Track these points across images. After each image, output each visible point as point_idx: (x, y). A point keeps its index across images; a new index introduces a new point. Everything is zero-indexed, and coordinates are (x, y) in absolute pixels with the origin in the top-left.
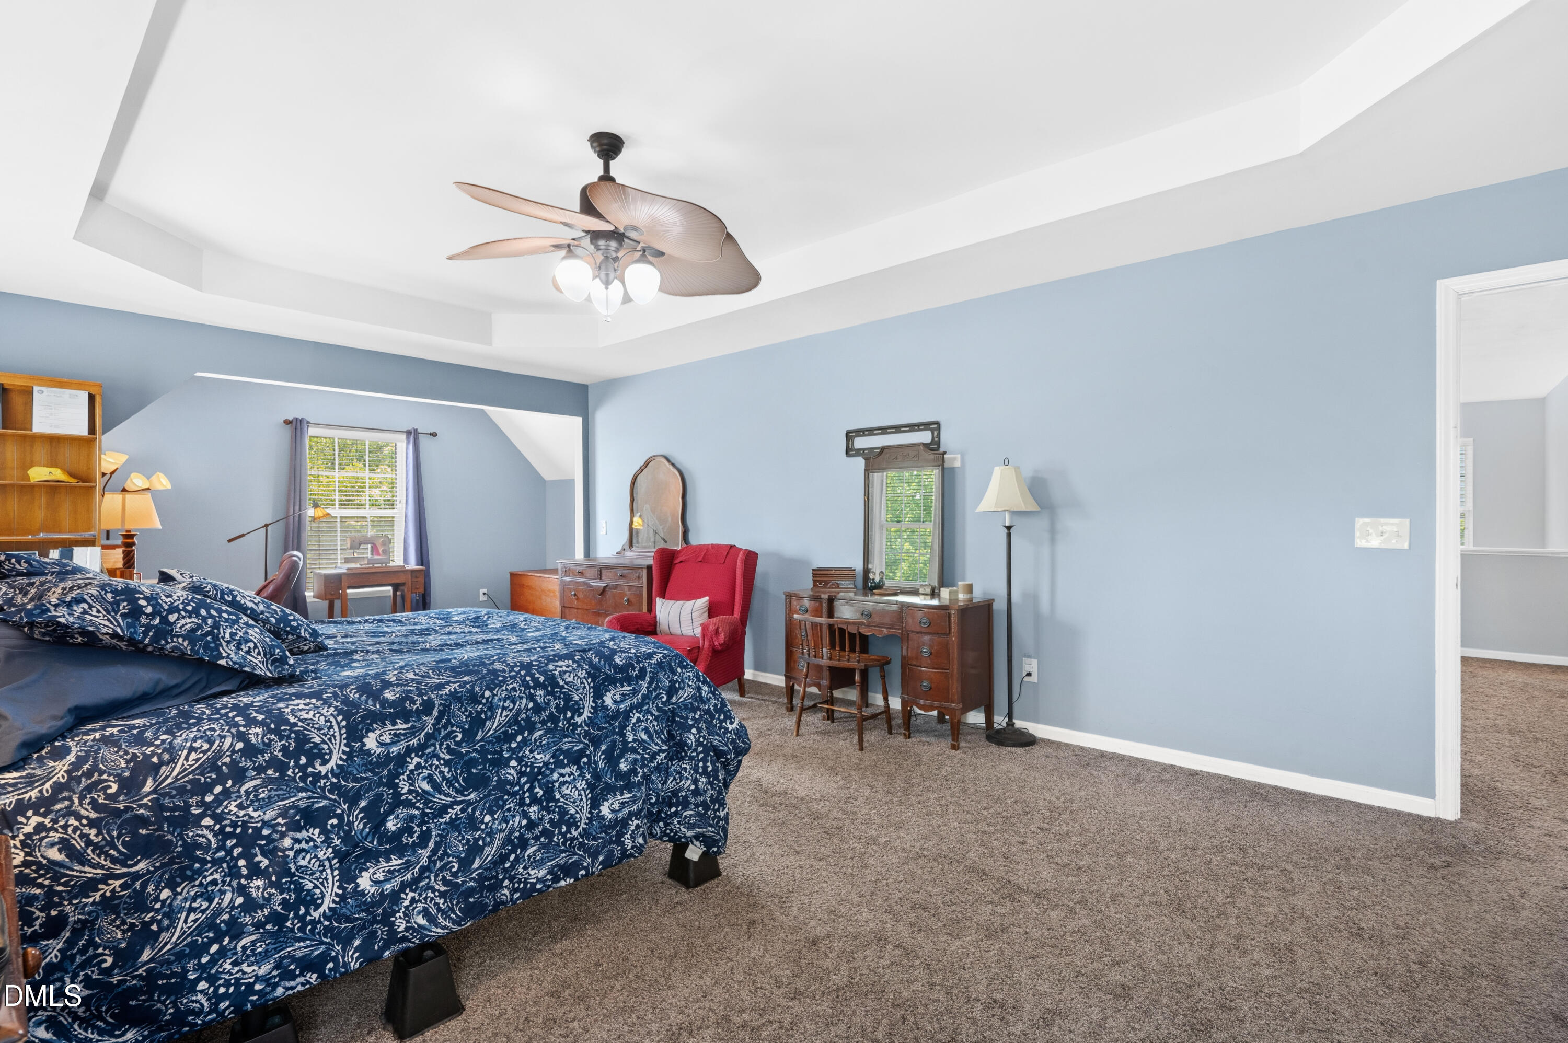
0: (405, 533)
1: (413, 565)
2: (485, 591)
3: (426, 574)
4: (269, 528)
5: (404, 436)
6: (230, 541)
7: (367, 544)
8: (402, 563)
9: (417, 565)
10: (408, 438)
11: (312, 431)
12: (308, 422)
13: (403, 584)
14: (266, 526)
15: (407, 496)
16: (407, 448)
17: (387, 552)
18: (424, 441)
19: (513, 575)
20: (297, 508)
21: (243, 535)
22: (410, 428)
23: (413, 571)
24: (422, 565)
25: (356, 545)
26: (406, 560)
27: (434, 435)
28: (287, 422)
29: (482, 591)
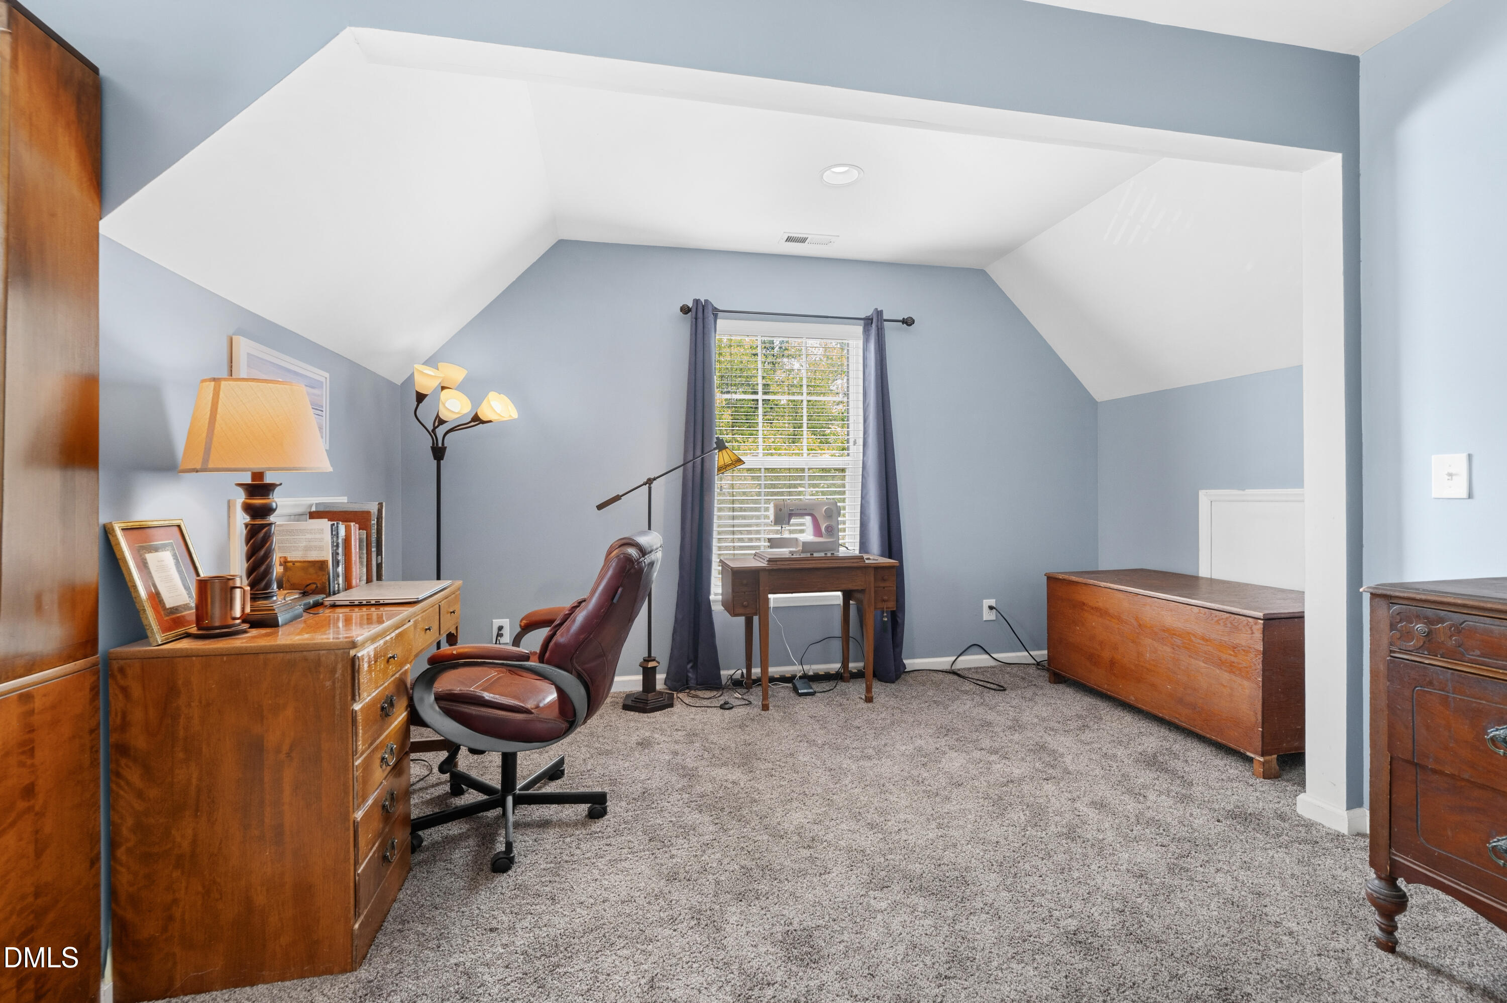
0: (862, 498)
1: (875, 557)
2: (992, 602)
3: (898, 572)
4: (655, 485)
5: (859, 329)
6: (600, 507)
7: (802, 515)
8: (857, 552)
9: (882, 555)
10: (866, 331)
11: (722, 324)
12: (715, 309)
13: (862, 591)
14: (650, 482)
15: (865, 433)
16: (865, 350)
17: (832, 531)
18: (894, 337)
19: (1052, 580)
20: (698, 452)
21: (617, 498)
22: (868, 312)
23: (877, 568)
24: (890, 557)
25: (783, 516)
26: (864, 545)
27: (908, 322)
28: (685, 310)
29: (987, 602)
